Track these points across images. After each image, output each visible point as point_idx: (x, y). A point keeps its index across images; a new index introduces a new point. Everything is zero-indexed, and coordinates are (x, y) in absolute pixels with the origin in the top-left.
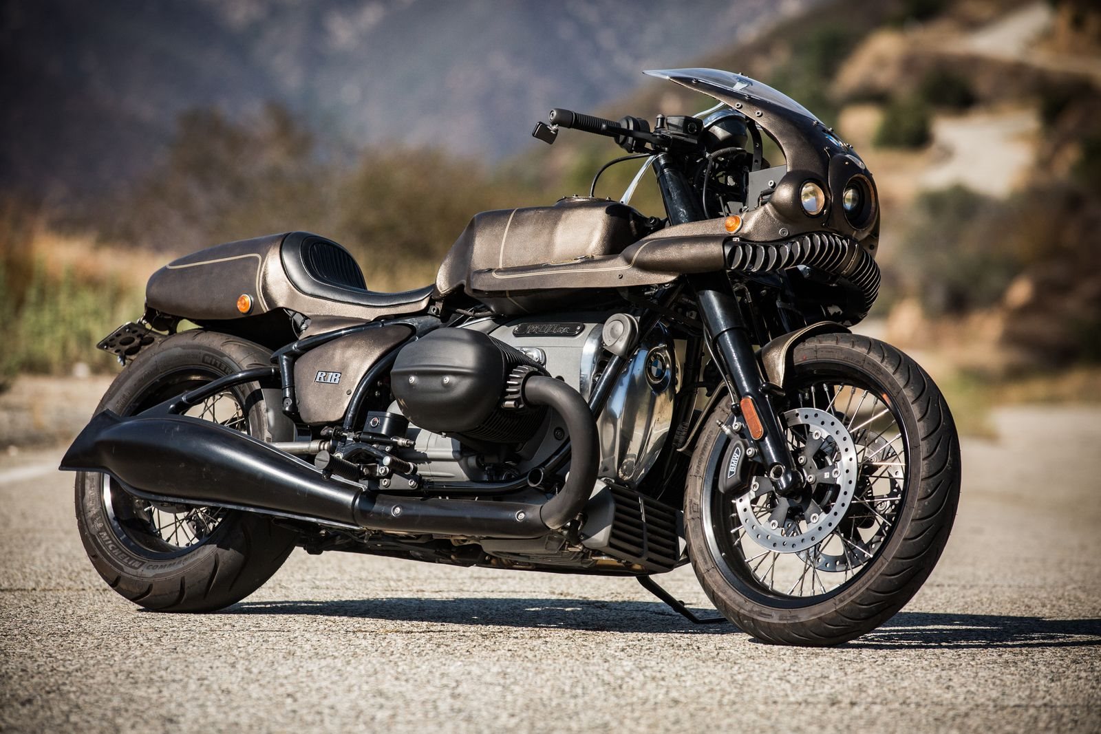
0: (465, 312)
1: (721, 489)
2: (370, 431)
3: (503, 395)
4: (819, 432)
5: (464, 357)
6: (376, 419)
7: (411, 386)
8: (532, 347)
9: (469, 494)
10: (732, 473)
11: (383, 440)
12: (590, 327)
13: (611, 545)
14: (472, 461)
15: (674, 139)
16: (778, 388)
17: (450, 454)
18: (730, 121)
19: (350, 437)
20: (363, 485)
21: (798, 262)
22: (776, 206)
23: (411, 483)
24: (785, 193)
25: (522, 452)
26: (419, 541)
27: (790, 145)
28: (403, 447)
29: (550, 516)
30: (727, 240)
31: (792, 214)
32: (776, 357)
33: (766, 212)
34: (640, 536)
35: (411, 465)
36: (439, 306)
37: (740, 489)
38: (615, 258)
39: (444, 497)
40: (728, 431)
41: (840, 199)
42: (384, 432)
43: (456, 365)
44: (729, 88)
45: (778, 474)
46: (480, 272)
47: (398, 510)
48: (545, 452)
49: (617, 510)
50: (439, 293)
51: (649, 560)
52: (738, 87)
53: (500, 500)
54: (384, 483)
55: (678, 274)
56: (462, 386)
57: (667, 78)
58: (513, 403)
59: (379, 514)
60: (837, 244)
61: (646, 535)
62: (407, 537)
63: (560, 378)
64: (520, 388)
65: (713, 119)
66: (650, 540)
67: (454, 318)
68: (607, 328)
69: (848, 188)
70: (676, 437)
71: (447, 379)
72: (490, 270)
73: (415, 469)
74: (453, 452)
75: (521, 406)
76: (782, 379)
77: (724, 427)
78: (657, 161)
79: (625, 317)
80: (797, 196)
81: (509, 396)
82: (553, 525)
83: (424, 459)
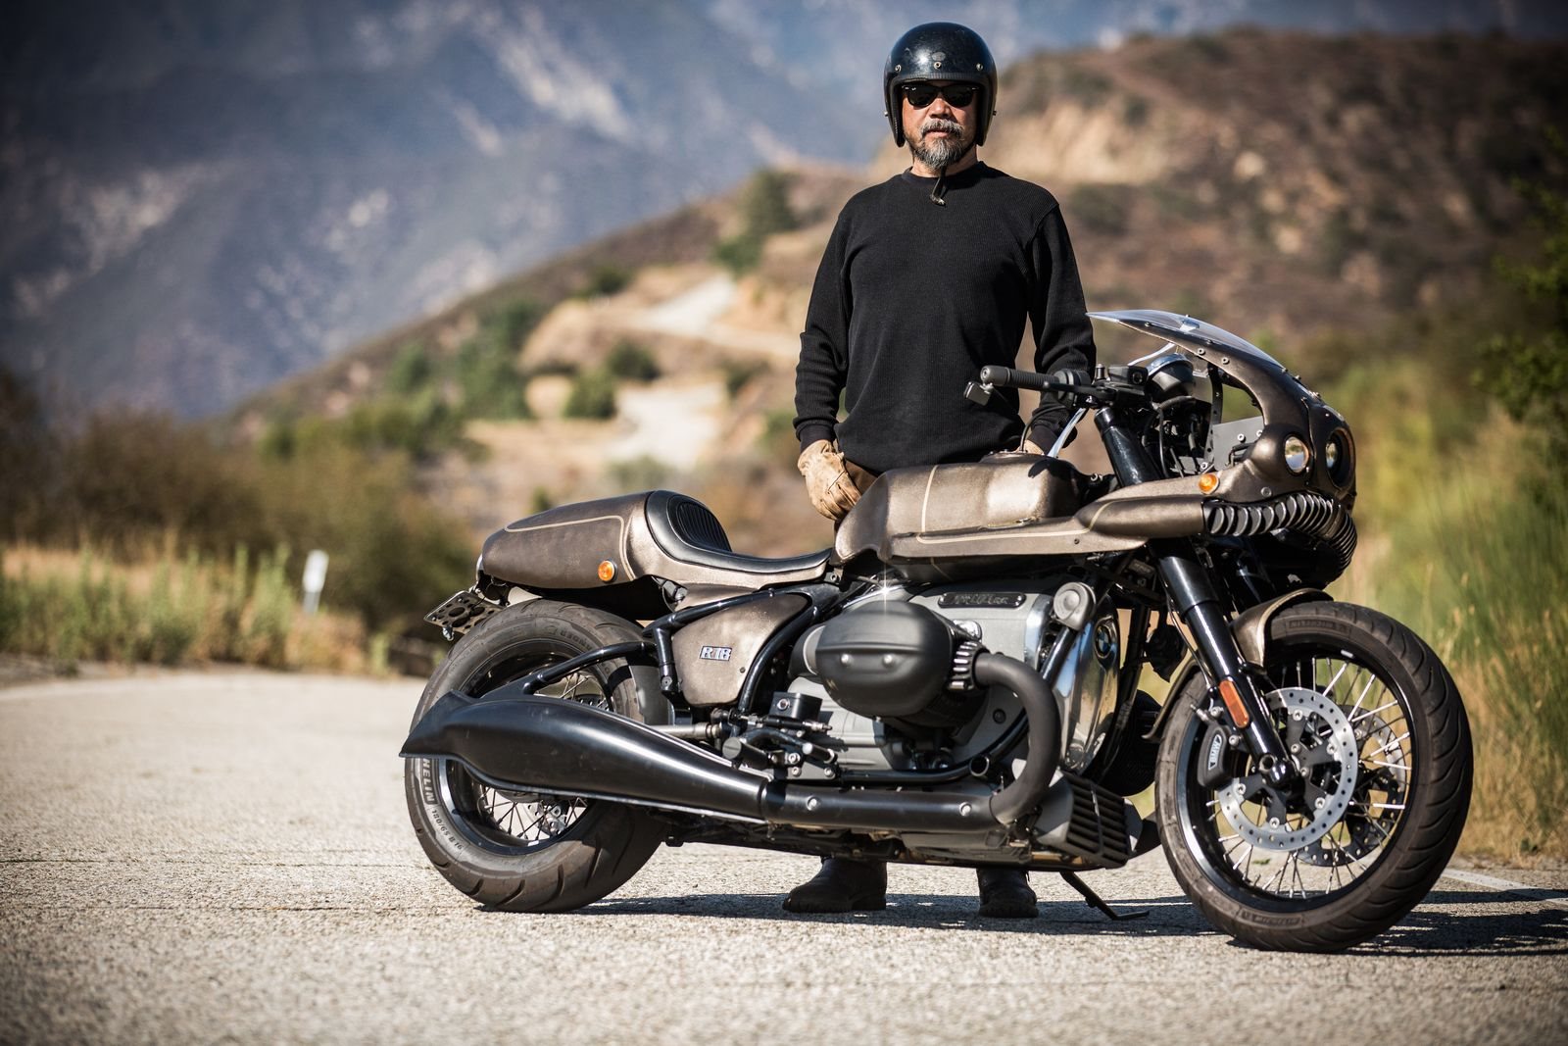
0: (867, 579)
1: (1201, 781)
2: (778, 714)
3: (951, 675)
5: (907, 633)
6: (784, 700)
7: (844, 666)
8: (966, 619)
9: (891, 785)
10: (1212, 764)
11: (793, 725)
12: (1032, 597)
13: (1068, 841)
14: (898, 747)
15: (1121, 392)
16: (1257, 667)
17: (871, 740)
18: (1179, 368)
19: (752, 721)
20: (768, 775)
21: (1273, 527)
22: (1256, 462)
23: (827, 773)
24: (1265, 449)
25: (957, 738)
26: (833, 836)
27: (1265, 396)
28: (818, 732)
29: (1002, 809)
30: (1206, 501)
31: (1275, 472)
32: (1253, 632)
33: (1245, 469)
34: (1095, 829)
35: (832, 753)
36: (839, 573)
37: (1221, 782)
38: (1069, 520)
39: (858, 787)
40: (1204, 716)
41: (1323, 454)
42: (794, 715)
43: (898, 642)
44: (1174, 329)
45: (1269, 764)
46: (901, 536)
47: (814, 802)
48: (984, 737)
49: (1076, 803)
50: (839, 559)
51: (1105, 856)
52: (1186, 329)
53: (930, 790)
54: (793, 772)
55: (1147, 539)
56: (906, 666)
57: (1115, 321)
58: (961, 684)
59: (791, 806)
60: (1322, 506)
61: (1101, 828)
62: (819, 832)
63: (1000, 653)
64: (970, 666)
65: (1158, 365)
66: (1105, 834)
67: (854, 587)
68: (1059, 599)
69: (1330, 442)
71: (889, 658)
72: (913, 535)
73: (836, 757)
74: (876, 737)
75: (970, 687)
76: (1262, 655)
77: (1200, 712)
78: (1101, 415)
79: (1081, 587)
80: (1281, 451)
81: (957, 677)
82: (1004, 819)
83: (840, 745)
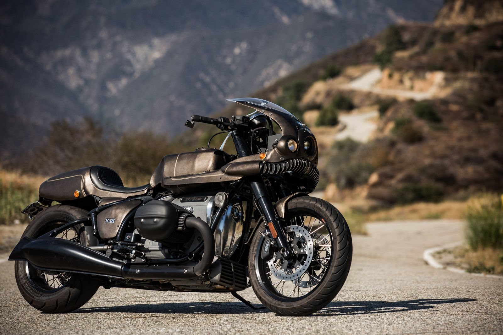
0: (161, 193)
1: (262, 258)
2: (127, 241)
3: (177, 225)
4: (299, 235)
5: (162, 211)
6: (129, 236)
7: (142, 223)
8: (188, 206)
9: (165, 263)
10: (266, 251)
11: (132, 244)
12: (209, 197)
13: (221, 281)
14: (166, 251)
15: (239, 125)
16: (282, 218)
17: (158, 248)
18: (260, 117)
19: (119, 243)
20: (125, 262)
21: (288, 170)
22: (279, 149)
23: (143, 260)
24: (282, 144)
25: (185, 247)
26: (147, 282)
27: (283, 126)
28: (140, 246)
29: (196, 271)
30: (260, 162)
31: (285, 151)
32: (281, 206)
33: (275, 151)
34: (232, 277)
35: (143, 253)
36: (152, 192)
37: (269, 258)
38: (219, 170)
39: (156, 265)
40: (264, 235)
41: (303, 145)
42: (132, 241)
43: (159, 214)
44: (259, 105)
45: (283, 251)
46: (167, 178)
47: (139, 271)
48: (194, 246)
49: (223, 267)
50: (151, 187)
51: (236, 286)
52: (262, 104)
53: (178, 265)
54: (133, 260)
55: (243, 176)
56: (162, 222)
57: (235, 102)
58: (181, 228)
59: (131, 272)
60: (302, 163)
61: (234, 276)
62: (143, 281)
63: (199, 218)
64: (184, 221)
65: (254, 117)
66: (236, 278)
67: (157, 196)
68: (216, 198)
69: (306, 141)
70: (244, 238)
71: (156, 220)
72: (171, 177)
73: (145, 255)
74: (159, 248)
75: (184, 229)
76: (284, 214)
77: (262, 234)
78: (233, 133)
79: (223, 193)
80: (286, 145)
81: (180, 225)
82: (198, 274)
83: (148, 251)
